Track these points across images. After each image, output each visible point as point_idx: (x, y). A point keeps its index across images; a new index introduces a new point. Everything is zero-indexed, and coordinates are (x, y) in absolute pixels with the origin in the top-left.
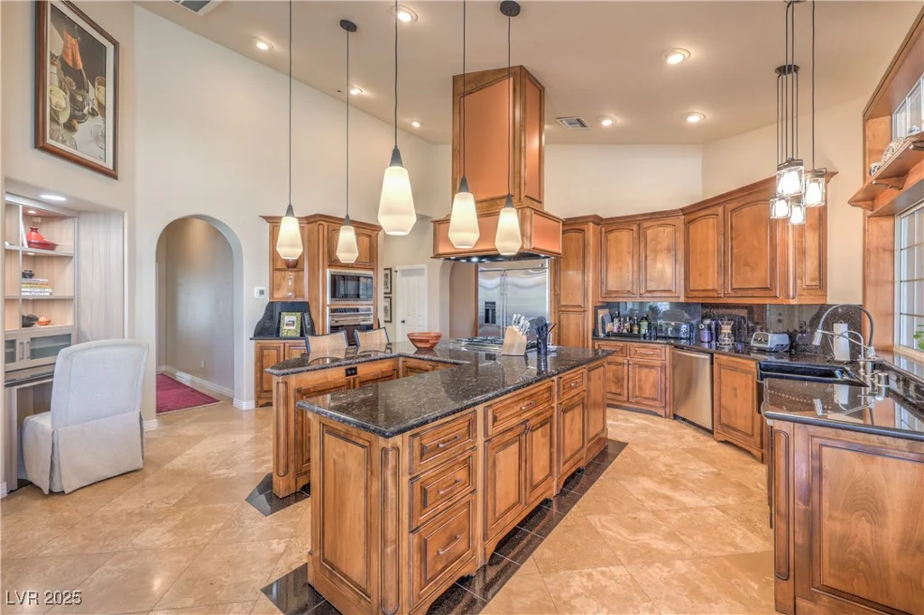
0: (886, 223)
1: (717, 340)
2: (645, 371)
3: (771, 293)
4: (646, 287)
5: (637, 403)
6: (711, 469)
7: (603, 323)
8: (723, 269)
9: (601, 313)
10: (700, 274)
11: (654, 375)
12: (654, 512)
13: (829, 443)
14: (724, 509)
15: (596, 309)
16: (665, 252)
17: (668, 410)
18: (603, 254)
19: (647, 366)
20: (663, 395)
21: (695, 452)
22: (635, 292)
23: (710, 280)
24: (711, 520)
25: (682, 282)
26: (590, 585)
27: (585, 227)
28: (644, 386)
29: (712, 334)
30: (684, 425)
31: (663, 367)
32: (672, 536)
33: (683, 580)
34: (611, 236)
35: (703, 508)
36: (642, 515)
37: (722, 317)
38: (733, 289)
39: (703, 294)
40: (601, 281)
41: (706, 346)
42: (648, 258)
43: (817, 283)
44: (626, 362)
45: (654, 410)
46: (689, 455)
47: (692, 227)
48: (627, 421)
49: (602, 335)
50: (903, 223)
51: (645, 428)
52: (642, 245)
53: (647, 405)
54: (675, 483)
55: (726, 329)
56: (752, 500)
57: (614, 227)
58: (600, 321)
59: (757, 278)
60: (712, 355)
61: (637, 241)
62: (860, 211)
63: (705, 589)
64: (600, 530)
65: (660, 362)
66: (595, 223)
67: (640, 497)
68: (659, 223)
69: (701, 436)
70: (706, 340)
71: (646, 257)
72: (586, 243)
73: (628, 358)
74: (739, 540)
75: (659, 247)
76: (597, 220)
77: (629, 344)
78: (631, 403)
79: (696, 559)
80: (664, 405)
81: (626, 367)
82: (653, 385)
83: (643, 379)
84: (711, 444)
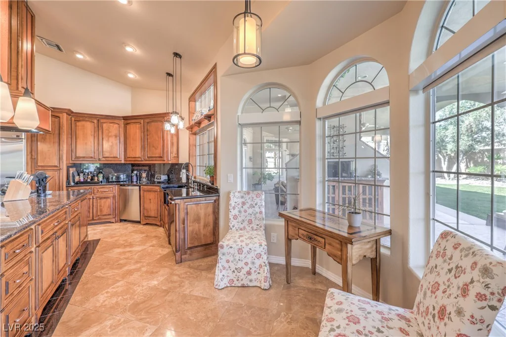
0: (194, 136)
1: (140, 181)
2: (103, 201)
3: (162, 159)
4: (103, 155)
5: (100, 219)
6: (144, 235)
7: (74, 177)
8: (143, 148)
9: (72, 170)
10: (133, 150)
11: (109, 202)
12: (126, 258)
13: (189, 203)
14: (153, 246)
15: (68, 168)
16: (114, 137)
17: (117, 219)
18: (73, 135)
19: (105, 198)
20: (114, 211)
21: (135, 232)
22: (96, 157)
23: (137, 153)
24: (149, 251)
25: (123, 153)
26: (109, 295)
27: (60, 115)
28: (103, 209)
29: (137, 178)
30: (126, 223)
31: (114, 197)
32: (137, 262)
33: (147, 272)
34: (78, 124)
35: (145, 249)
36: (121, 262)
37: (141, 170)
38: (148, 157)
39: (134, 159)
40: (72, 151)
41: (135, 183)
42: (104, 139)
43: (176, 155)
44: (91, 197)
45: (109, 220)
46: (133, 234)
47: (128, 126)
48: (94, 230)
49: (72, 184)
50: (198, 137)
51: (105, 230)
52: (100, 133)
53: (105, 219)
54: (131, 245)
55: (144, 175)
56: (161, 239)
57: (81, 119)
58: (71, 175)
59: (157, 153)
60: (140, 187)
61: (97, 128)
62: (188, 131)
63: (155, 271)
64: (103, 276)
65: (112, 194)
66: (67, 114)
67: (117, 256)
68: (110, 121)
69: (136, 225)
70: (135, 181)
71: (103, 138)
72: (61, 125)
73: (93, 195)
74: (161, 252)
75: (110, 134)
76: (70, 113)
77: (93, 187)
78: (95, 220)
79: (148, 264)
80: (114, 216)
81: (91, 200)
82: (109, 207)
83: (102, 205)
84: (140, 227)
